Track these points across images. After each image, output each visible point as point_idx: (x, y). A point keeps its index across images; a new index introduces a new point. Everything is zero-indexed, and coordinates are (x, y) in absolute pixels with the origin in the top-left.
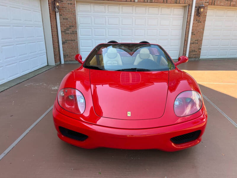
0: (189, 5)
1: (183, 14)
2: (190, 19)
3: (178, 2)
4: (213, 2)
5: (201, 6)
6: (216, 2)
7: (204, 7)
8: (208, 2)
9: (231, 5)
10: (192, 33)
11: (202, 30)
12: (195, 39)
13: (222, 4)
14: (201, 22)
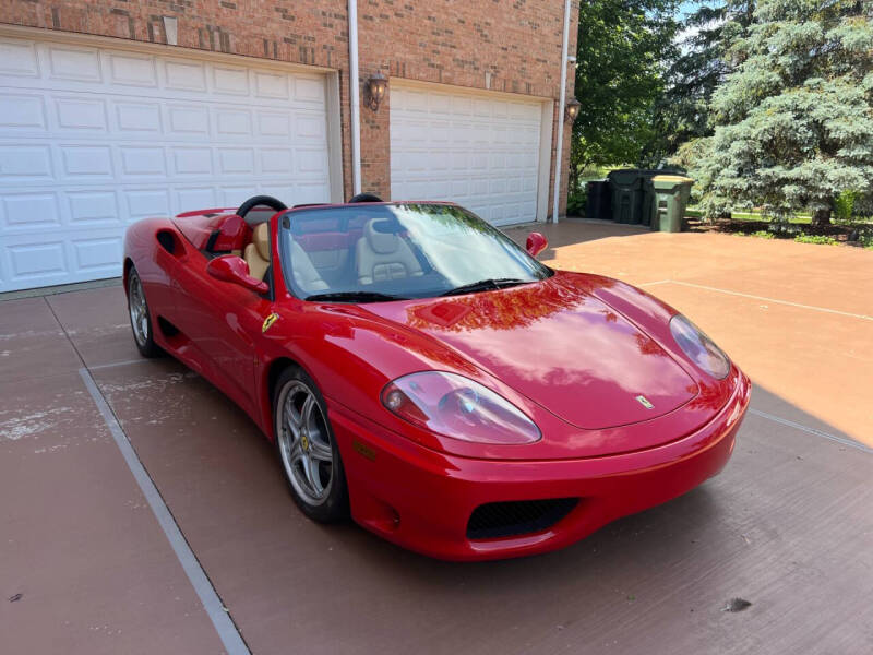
0: (340, 72)
1: (323, 99)
2: (350, 115)
3: (309, 59)
4: (401, 66)
5: (377, 77)
6: (407, 68)
7: (385, 82)
8: (387, 67)
9: (443, 80)
10: (362, 161)
11: (384, 151)
12: (371, 181)
13: (421, 75)
14: (378, 127)
